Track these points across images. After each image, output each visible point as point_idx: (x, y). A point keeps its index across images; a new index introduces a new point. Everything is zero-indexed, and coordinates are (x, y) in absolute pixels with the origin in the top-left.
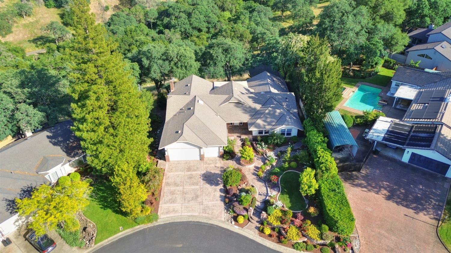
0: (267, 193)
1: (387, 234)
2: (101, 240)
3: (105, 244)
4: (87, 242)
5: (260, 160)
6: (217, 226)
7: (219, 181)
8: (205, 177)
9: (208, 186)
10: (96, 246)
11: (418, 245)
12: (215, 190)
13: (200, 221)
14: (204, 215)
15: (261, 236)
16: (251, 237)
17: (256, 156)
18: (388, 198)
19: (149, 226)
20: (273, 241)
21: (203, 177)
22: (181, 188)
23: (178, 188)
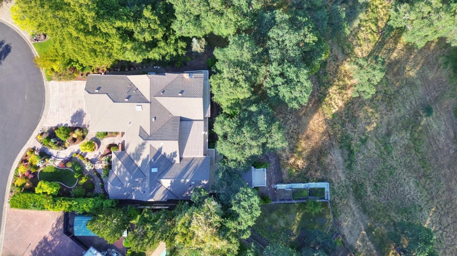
0: (58, 158)
1: (19, 226)
2: (35, 47)
3: (32, 50)
4: (35, 38)
5: (95, 157)
6: (39, 121)
7: (75, 123)
8: (79, 113)
9: (71, 115)
10: (32, 45)
11: (10, 242)
12: (67, 121)
13: (45, 110)
14: (49, 112)
15: (28, 149)
16: (28, 142)
17: (99, 154)
18: (45, 239)
19: (43, 76)
20: (23, 156)
21: (80, 111)
22: (71, 95)
23: (71, 92)
